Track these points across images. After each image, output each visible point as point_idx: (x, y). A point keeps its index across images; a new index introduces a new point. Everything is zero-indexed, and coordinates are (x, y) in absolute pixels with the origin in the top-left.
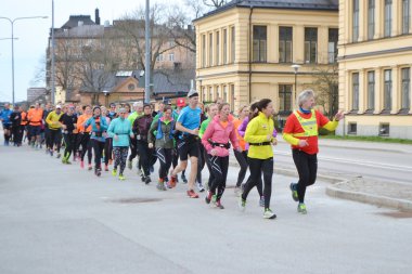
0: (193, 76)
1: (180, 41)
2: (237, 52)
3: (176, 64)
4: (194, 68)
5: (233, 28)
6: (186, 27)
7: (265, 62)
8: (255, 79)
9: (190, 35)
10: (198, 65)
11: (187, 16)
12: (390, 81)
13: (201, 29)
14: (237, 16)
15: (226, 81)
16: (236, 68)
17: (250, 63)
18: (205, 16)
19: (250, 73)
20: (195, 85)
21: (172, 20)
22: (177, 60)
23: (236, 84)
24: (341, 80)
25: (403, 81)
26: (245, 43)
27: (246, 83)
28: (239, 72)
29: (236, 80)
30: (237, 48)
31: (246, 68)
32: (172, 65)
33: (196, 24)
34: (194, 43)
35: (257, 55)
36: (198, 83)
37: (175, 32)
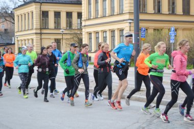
0: (13, 35)
1: (7, 19)
2: (34, 24)
3: (5, 30)
4: (14, 32)
5: (32, 12)
6: (10, 12)
7: (48, 28)
8: (43, 36)
9: (12, 16)
10: (16, 30)
11: (10, 7)
12: (106, 37)
13: (17, 13)
14: (34, 7)
15: (29, 37)
16: (34, 31)
17: (41, 29)
18: (19, 7)
19: (41, 34)
20: (15, 40)
21: (3, 8)
22: (6, 28)
23: (34, 39)
24: (83, 36)
25: (112, 37)
26: (38, 19)
27: (39, 39)
28: (36, 33)
29: (34, 37)
30: (34, 22)
31: (39, 31)
32: (3, 30)
33: (14, 10)
34: (14, 20)
35: (44, 25)
36: (16, 39)
37: (5, 15)
